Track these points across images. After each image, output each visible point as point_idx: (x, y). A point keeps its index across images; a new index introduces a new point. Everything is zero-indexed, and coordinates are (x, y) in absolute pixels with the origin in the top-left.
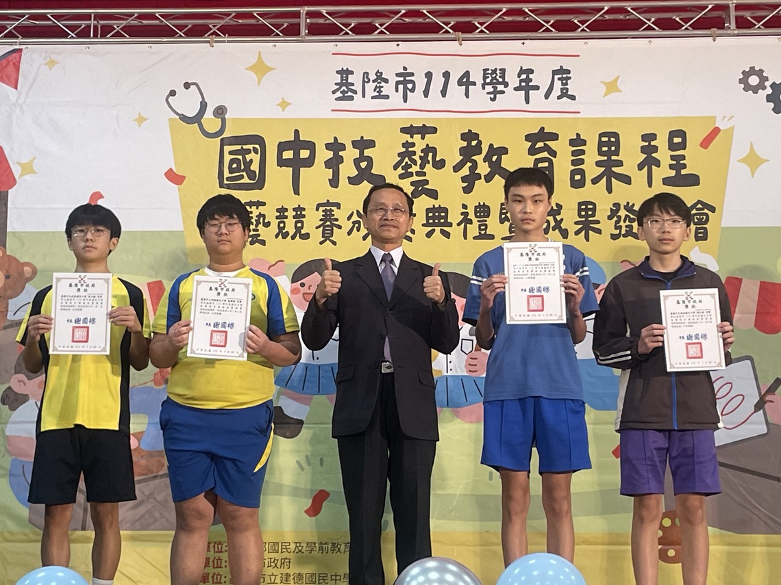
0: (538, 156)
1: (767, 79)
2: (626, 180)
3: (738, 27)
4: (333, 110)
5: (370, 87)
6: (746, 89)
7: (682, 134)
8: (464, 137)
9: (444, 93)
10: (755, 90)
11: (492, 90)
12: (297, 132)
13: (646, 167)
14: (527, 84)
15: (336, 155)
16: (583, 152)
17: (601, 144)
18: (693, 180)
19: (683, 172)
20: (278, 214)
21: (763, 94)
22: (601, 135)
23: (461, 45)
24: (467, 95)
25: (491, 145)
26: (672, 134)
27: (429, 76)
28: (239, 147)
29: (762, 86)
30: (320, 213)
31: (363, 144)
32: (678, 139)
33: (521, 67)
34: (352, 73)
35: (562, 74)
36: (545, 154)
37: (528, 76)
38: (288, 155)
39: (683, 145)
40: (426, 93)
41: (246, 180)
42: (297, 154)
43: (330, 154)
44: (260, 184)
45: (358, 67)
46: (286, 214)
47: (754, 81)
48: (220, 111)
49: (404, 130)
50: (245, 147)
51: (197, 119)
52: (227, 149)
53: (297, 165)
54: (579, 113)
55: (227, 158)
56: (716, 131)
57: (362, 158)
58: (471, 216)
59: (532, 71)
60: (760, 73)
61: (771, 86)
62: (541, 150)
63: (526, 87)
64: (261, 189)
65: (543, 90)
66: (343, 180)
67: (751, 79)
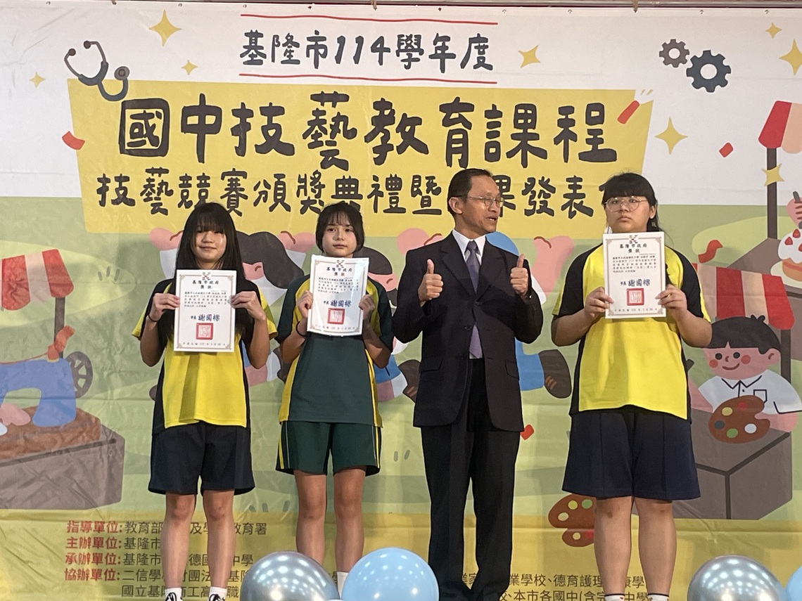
0: (452, 127)
1: (688, 52)
2: (542, 154)
4: (241, 75)
5: (280, 51)
6: (666, 63)
7: (600, 107)
8: (377, 105)
9: (357, 59)
10: (675, 63)
11: (407, 57)
12: (202, 97)
13: (563, 141)
14: (443, 52)
15: (243, 121)
16: (499, 125)
17: (517, 116)
18: (610, 156)
19: (600, 147)
20: (182, 182)
21: (683, 68)
22: (518, 107)
23: (375, 9)
24: (381, 62)
25: (404, 115)
26: (590, 108)
27: (341, 40)
28: (141, 111)
29: (682, 60)
30: (226, 182)
31: (272, 111)
32: (596, 112)
33: (438, 34)
34: (261, 35)
35: (479, 42)
36: (460, 126)
37: (444, 44)
38: (193, 120)
39: (601, 119)
40: (338, 59)
41: (148, 146)
42: (202, 120)
43: (237, 121)
44: (163, 150)
45: (269, 30)
46: (189, 182)
47: (674, 53)
48: (122, 73)
49: (314, 97)
50: (148, 111)
51: (98, 80)
52: (129, 112)
53: (202, 131)
54: (496, 83)
55: (129, 122)
56: (635, 105)
57: (270, 125)
58: (382, 188)
59: (448, 39)
60: (680, 46)
61: (691, 60)
62: (455, 121)
63: (442, 55)
64: (163, 156)
65: (460, 58)
66: (250, 148)
67: (672, 52)
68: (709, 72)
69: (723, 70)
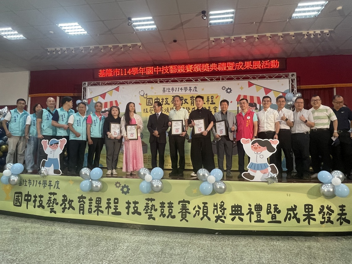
1: (226, 88)
3: (222, 80)
4: (162, 94)
5: (168, 90)
6: (222, 90)
7: (213, 96)
9: (178, 91)
10: (224, 89)
11: (185, 90)
12: (157, 97)
13: (208, 101)
15: (163, 100)
18: (214, 103)
21: (225, 90)
23: (181, 84)
24: (182, 91)
25: (185, 99)
27: (176, 88)
31: (166, 99)
33: (189, 87)
35: (196, 87)
36: (193, 100)
39: (213, 98)
40: (176, 91)
45: (166, 87)
47: (224, 88)
48: (146, 94)
50: (150, 100)
51: (143, 96)
52: (147, 100)
54: (198, 93)
56: (218, 96)
57: (166, 101)
59: (191, 87)
63: (190, 90)
65: (193, 90)
66: (164, 104)
67: (223, 88)
68: (229, 90)
69: (231, 90)
